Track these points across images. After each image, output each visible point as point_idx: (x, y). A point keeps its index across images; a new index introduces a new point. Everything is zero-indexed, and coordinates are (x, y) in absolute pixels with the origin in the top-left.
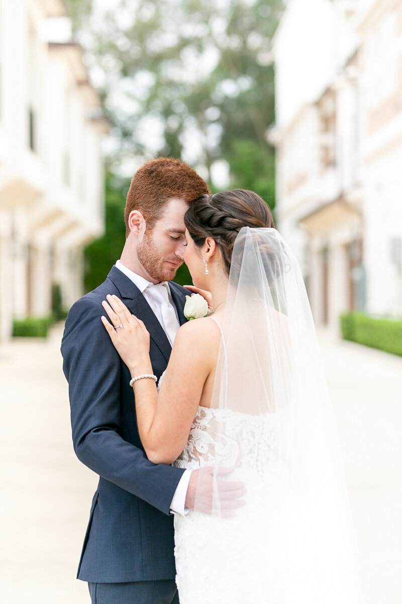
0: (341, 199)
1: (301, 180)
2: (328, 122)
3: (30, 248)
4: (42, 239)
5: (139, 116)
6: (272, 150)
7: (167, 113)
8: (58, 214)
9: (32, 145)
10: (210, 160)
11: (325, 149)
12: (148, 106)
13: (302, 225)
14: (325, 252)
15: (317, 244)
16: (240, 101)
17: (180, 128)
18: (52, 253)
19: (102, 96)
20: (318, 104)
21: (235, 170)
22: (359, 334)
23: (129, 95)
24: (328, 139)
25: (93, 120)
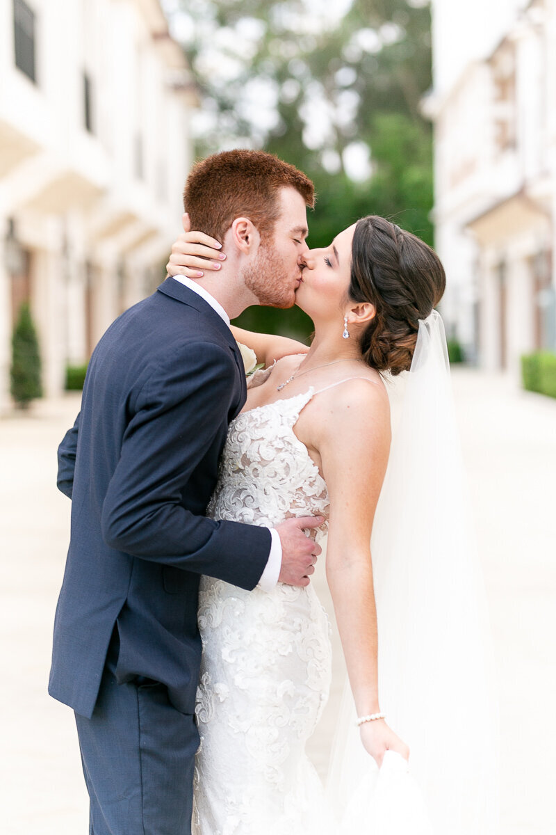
0: (521, 194)
1: (469, 167)
2: (505, 86)
3: (90, 268)
4: (107, 255)
5: (242, 81)
6: (429, 126)
7: (282, 76)
8: (128, 219)
9: (88, 124)
10: (341, 141)
11: (502, 124)
12: (255, 67)
13: (470, 232)
14: (501, 268)
15: (490, 257)
16: (383, 59)
17: (301, 98)
18: (121, 273)
19: (190, 55)
20: (491, 61)
21: (378, 156)
22: (546, 382)
23: (228, 52)
24: (504, 111)
25: (178, 88)
